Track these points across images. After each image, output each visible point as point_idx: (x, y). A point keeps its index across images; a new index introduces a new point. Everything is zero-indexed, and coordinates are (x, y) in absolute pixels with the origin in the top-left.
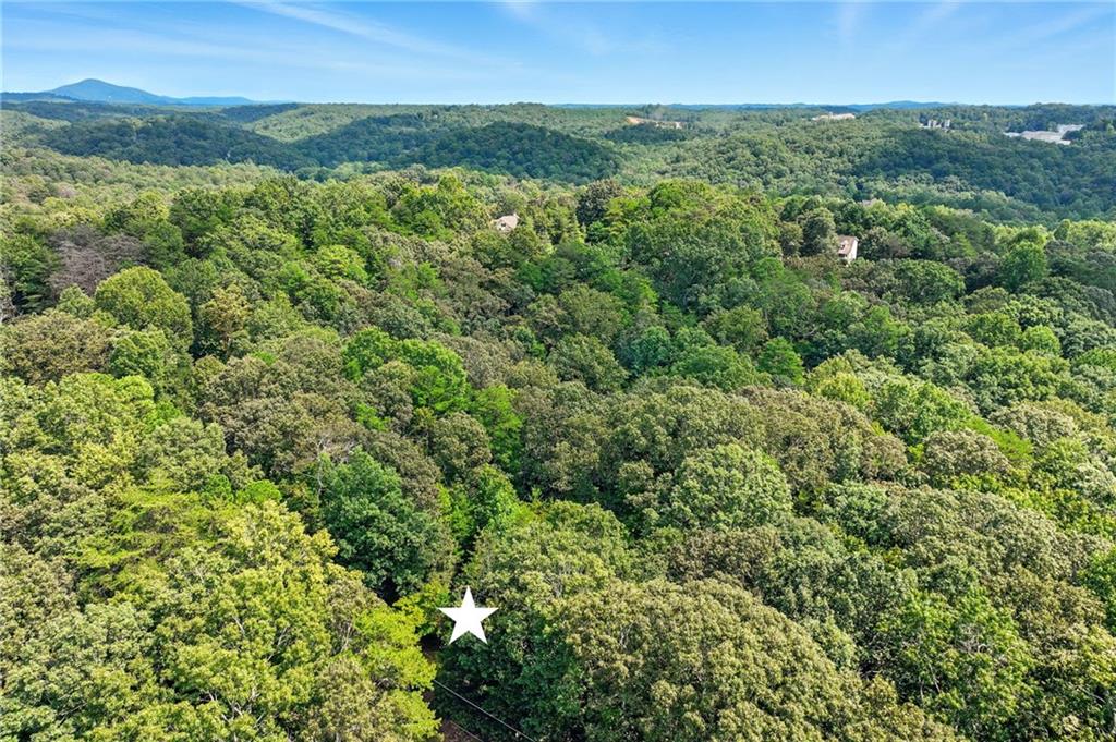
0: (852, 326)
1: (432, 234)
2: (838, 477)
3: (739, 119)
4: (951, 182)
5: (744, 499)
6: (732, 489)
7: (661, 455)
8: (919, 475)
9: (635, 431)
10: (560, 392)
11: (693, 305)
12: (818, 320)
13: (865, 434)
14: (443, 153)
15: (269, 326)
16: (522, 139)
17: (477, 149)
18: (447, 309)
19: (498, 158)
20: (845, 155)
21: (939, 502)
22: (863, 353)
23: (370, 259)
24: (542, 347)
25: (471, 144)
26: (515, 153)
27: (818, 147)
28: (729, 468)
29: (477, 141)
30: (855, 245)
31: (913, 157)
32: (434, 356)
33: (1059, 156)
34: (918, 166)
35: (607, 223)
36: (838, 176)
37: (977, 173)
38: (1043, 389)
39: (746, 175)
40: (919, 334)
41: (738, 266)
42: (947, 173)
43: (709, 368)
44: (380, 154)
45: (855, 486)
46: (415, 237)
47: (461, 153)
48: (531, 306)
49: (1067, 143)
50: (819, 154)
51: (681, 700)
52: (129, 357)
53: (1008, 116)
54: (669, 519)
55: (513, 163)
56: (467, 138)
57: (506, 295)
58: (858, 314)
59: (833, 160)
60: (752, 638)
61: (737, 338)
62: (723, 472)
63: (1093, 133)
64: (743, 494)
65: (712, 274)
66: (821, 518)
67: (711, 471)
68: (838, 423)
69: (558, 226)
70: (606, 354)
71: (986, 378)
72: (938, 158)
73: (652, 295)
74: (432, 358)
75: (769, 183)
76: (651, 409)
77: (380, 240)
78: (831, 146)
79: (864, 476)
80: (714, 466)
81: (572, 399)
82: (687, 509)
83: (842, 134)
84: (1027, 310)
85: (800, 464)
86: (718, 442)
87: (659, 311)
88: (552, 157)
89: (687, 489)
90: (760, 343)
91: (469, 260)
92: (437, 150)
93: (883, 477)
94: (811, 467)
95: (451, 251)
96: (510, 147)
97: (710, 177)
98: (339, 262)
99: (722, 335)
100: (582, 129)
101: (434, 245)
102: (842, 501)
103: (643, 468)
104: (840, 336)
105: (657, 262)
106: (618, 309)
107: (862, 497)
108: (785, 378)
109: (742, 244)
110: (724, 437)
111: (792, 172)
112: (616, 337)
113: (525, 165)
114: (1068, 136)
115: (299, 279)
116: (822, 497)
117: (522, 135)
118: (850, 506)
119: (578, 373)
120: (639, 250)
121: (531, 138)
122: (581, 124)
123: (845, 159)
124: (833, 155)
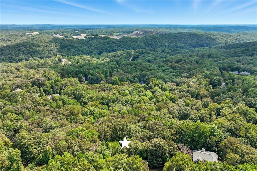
4: (71, 51)
27: (40, 45)
31: (62, 46)
34: (64, 48)
37: (75, 49)
42: (70, 49)
49: (85, 39)
50: (42, 47)
53: (71, 32)
63: (89, 37)
72: (67, 46)
78: (43, 44)
83: (45, 41)
111: (37, 52)
114: (85, 37)
123: (48, 47)
124: (45, 47)
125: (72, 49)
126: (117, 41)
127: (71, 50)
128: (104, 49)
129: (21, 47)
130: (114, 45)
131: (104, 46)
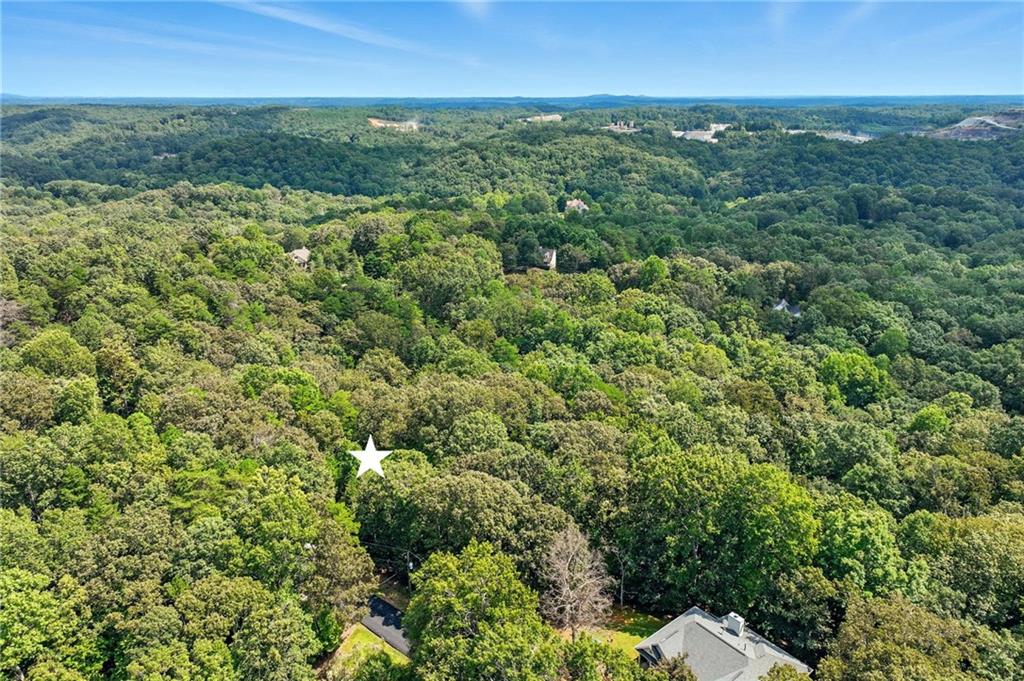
0: (547, 325)
1: (251, 276)
2: (531, 421)
3: (467, 122)
4: (633, 179)
5: (485, 438)
6: (479, 434)
7: (441, 420)
8: (570, 415)
9: (426, 410)
10: (376, 390)
11: (448, 317)
12: (527, 321)
13: (546, 397)
14: (200, 163)
15: (160, 365)
16: (276, 148)
17: (234, 158)
18: (280, 337)
19: (255, 166)
20: (553, 158)
21: (570, 427)
22: (553, 342)
23: (210, 302)
24: (351, 358)
25: (227, 153)
26: (270, 162)
27: (532, 152)
28: (477, 423)
29: (232, 151)
30: (555, 254)
32: (299, 378)
33: (708, 154)
35: (378, 254)
36: (549, 176)
38: (648, 356)
39: (477, 178)
40: (585, 327)
41: (474, 287)
42: (630, 172)
43: (461, 363)
44: (130, 161)
45: (539, 425)
46: (239, 281)
47: (218, 162)
48: (338, 329)
49: (715, 141)
50: (533, 157)
51: (463, 514)
52: (77, 399)
53: (676, 116)
54: (448, 453)
56: (222, 148)
57: (317, 322)
58: (550, 316)
59: (544, 162)
60: (489, 488)
61: (478, 340)
62: (474, 426)
63: (732, 133)
64: (484, 435)
65: (458, 295)
66: (523, 443)
67: (468, 426)
68: (532, 392)
69: (342, 258)
70: (395, 360)
71: (618, 353)
72: (623, 159)
73: (419, 313)
74: (298, 380)
75: (495, 183)
76: (434, 397)
77: (215, 287)
78: (542, 150)
79: (544, 419)
80: (470, 423)
81: (384, 394)
82: (458, 446)
83: (550, 141)
84: (649, 304)
85: (513, 417)
86: (470, 410)
87: (425, 323)
88: (306, 165)
89: (457, 437)
90: (492, 341)
91: (286, 297)
92: (193, 160)
93: (555, 417)
94: (519, 417)
95: (270, 290)
96: (265, 155)
97: (447, 179)
98: (189, 308)
99: (468, 339)
100: (328, 132)
101: (256, 287)
102: (533, 433)
103: (432, 429)
104: (541, 331)
105: (420, 289)
106: (398, 326)
107: (543, 430)
108: (507, 365)
109: (476, 273)
110: (473, 408)
111: (513, 173)
112: (400, 346)
113: (281, 173)
114: (718, 135)
115: (165, 326)
116: (524, 432)
117: (275, 144)
118: (537, 435)
119: (379, 374)
120: (407, 282)
121: (284, 147)
122: (327, 128)
123: (554, 161)
124: (544, 158)
125: (637, 172)
126: (848, 151)
127: (634, 175)
128: (770, 180)
129: (469, 156)
130: (822, 169)
131: (772, 170)
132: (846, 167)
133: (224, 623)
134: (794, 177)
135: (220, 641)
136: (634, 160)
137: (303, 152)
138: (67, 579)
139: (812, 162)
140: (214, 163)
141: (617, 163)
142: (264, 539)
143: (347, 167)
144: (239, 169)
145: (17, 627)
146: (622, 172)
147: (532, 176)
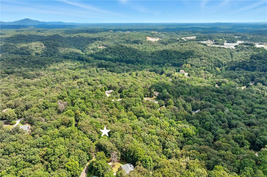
16: (122, 49)
25: (112, 50)
49: (234, 48)
55: (120, 55)
56: (111, 48)
88: (128, 54)
96: (120, 51)
97: (158, 59)
113: (122, 55)
121: (124, 49)
132: (265, 61)
133: (78, 155)
134: (248, 63)
135: (78, 156)
136: (205, 56)
137: (127, 50)
138: (66, 147)
139: (255, 59)
140: (109, 52)
141: (200, 57)
142: (84, 146)
143: (136, 55)
144: (114, 54)
145: (61, 151)
146: (201, 59)
147: (178, 59)
